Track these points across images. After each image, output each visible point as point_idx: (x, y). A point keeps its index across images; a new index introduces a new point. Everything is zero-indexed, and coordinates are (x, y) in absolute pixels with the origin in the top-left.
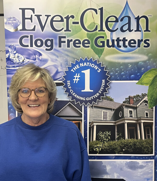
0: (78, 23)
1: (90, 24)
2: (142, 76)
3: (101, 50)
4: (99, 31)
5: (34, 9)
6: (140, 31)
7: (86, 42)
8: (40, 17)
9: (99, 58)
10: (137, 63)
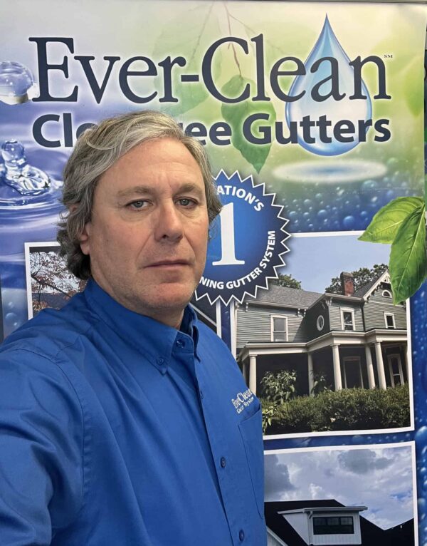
0: (195, 78)
1: (229, 80)
2: (374, 218)
3: (262, 150)
4: (254, 99)
5: (72, 39)
6: (365, 98)
7: (221, 129)
8: (91, 62)
9: (258, 173)
10: (358, 185)
